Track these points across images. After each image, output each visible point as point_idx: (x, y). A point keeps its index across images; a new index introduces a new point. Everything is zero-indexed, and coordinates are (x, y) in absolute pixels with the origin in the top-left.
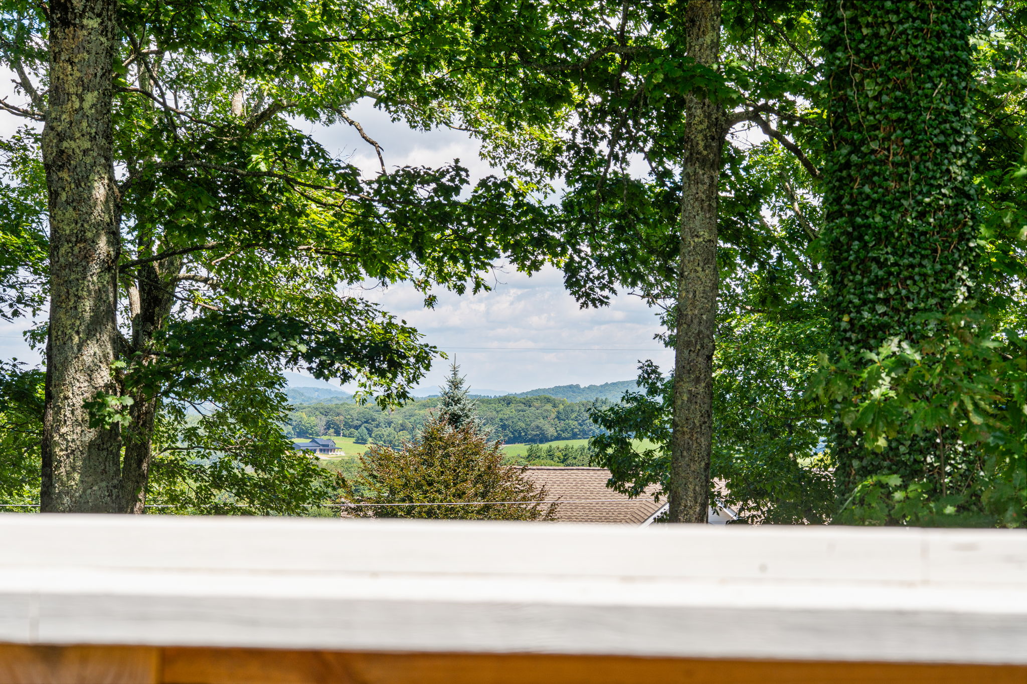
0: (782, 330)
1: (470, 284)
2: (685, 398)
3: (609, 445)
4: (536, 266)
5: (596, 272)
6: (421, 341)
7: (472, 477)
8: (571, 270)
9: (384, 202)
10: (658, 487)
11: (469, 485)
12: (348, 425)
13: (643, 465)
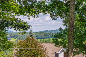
0: (81, 23)
1: (36, 16)
2: (70, 34)
3: (55, 40)
4: (46, 14)
5: (55, 15)
6: (28, 25)
7: (34, 44)
8: (51, 14)
9: (24, 5)
10: (62, 46)
11: (33, 46)
12: (13, 36)
13: (60, 43)
